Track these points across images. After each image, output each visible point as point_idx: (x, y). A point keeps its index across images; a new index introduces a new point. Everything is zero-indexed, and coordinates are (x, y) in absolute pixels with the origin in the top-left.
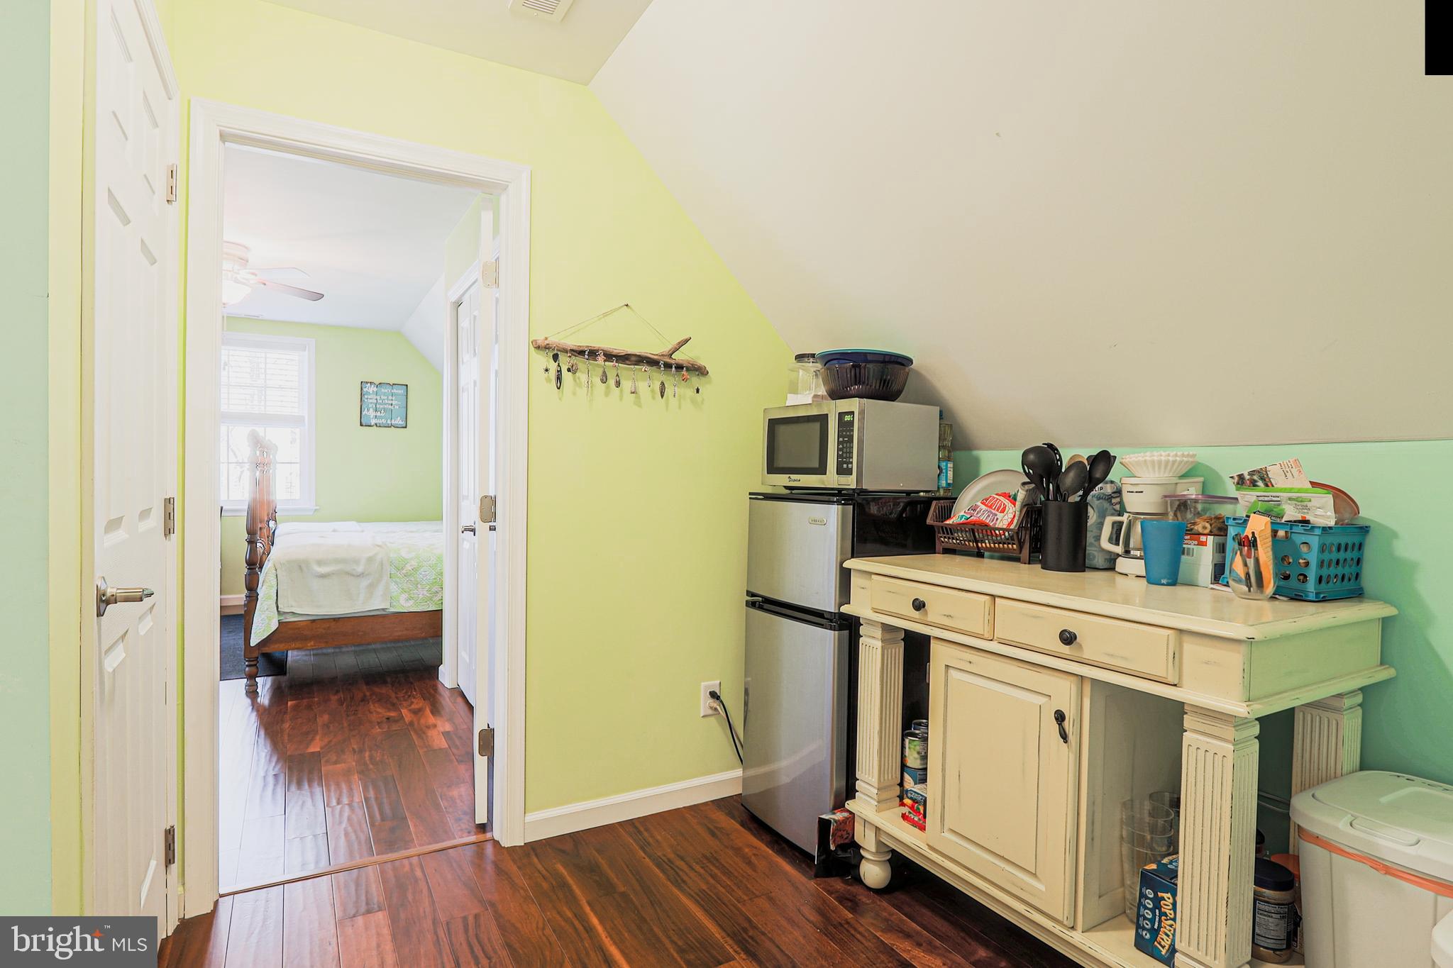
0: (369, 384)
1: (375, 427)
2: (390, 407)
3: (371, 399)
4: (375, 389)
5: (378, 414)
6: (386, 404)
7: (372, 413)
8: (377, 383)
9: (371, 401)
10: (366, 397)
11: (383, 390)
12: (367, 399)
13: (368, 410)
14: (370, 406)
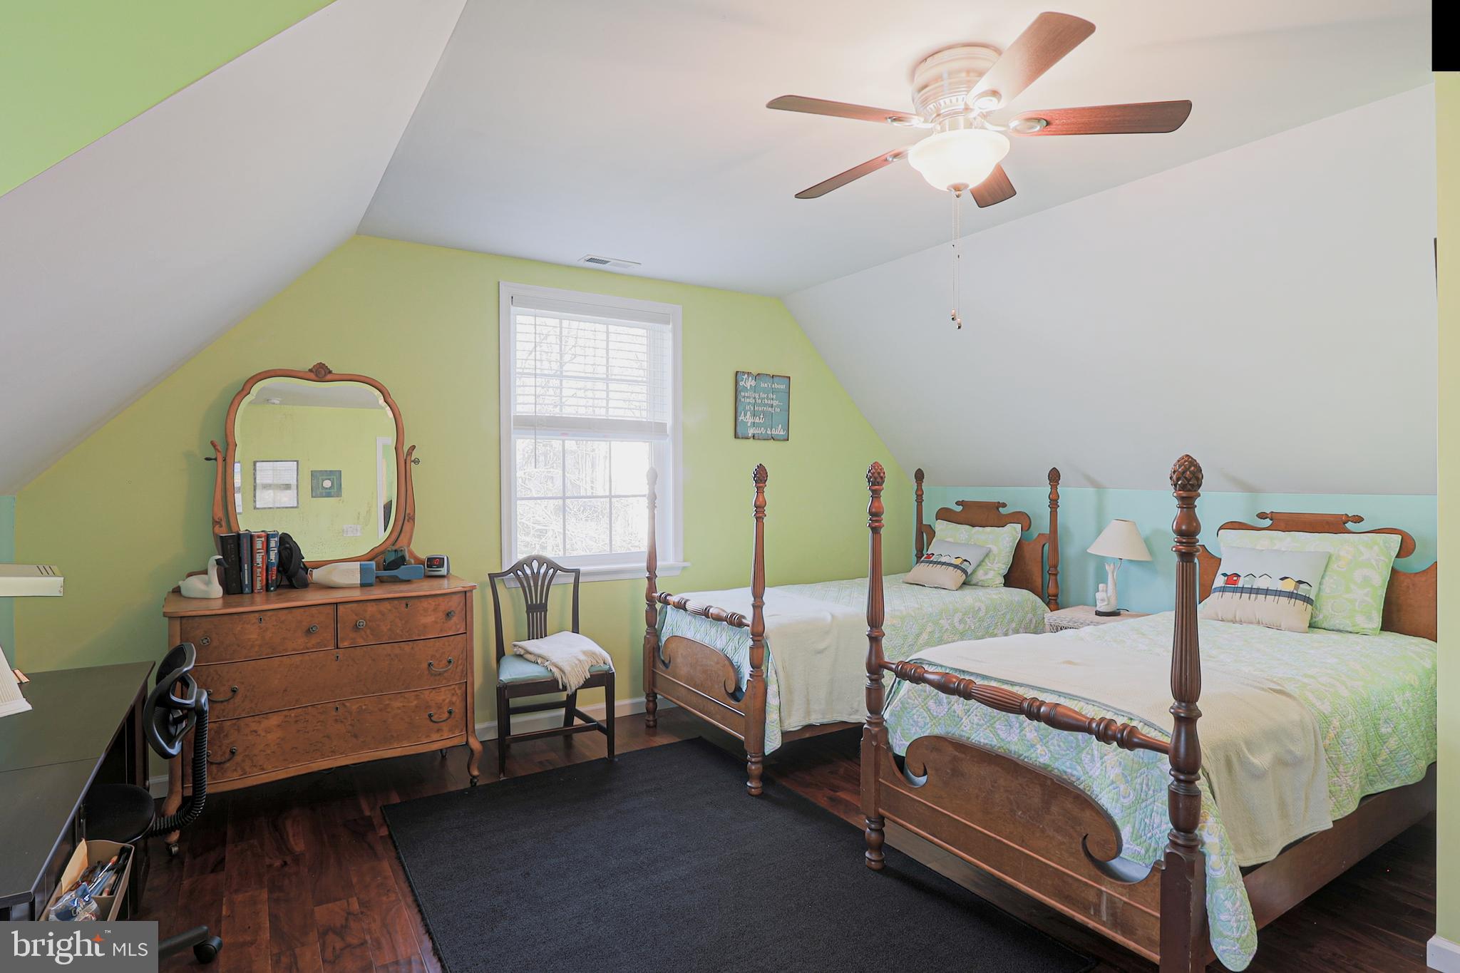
0: (746, 375)
1: (752, 439)
2: (770, 409)
3: (747, 398)
4: (753, 383)
5: (757, 420)
6: (765, 405)
7: (749, 419)
8: (755, 373)
9: (748, 400)
10: (743, 394)
11: (762, 385)
12: (744, 397)
13: (745, 415)
14: (748, 408)
